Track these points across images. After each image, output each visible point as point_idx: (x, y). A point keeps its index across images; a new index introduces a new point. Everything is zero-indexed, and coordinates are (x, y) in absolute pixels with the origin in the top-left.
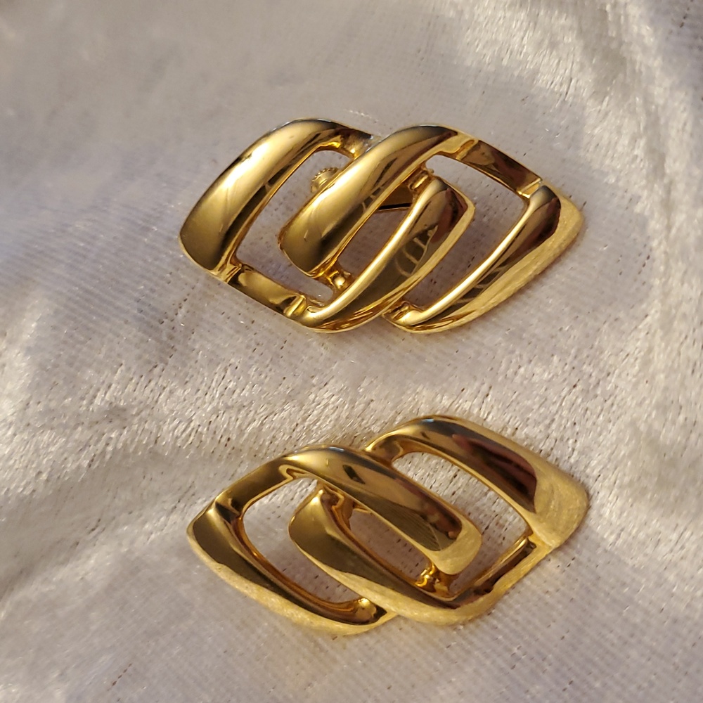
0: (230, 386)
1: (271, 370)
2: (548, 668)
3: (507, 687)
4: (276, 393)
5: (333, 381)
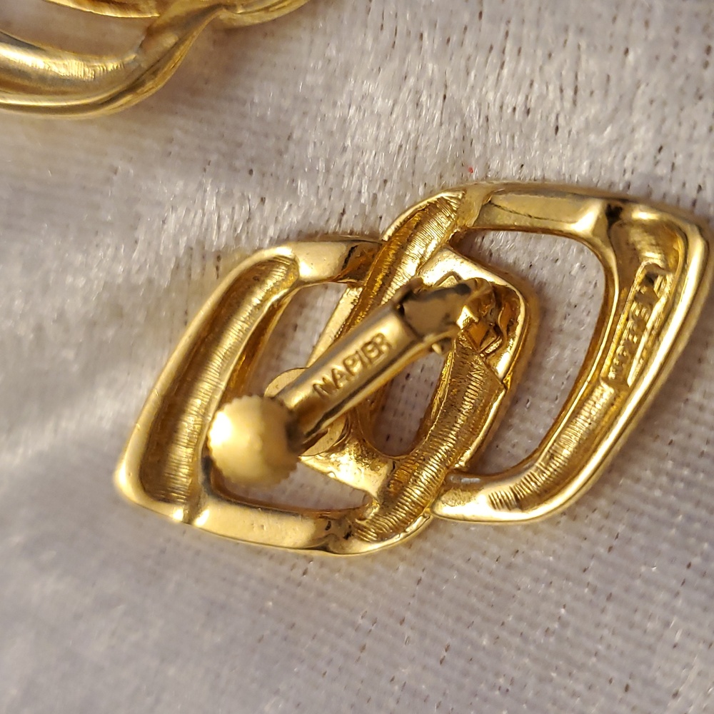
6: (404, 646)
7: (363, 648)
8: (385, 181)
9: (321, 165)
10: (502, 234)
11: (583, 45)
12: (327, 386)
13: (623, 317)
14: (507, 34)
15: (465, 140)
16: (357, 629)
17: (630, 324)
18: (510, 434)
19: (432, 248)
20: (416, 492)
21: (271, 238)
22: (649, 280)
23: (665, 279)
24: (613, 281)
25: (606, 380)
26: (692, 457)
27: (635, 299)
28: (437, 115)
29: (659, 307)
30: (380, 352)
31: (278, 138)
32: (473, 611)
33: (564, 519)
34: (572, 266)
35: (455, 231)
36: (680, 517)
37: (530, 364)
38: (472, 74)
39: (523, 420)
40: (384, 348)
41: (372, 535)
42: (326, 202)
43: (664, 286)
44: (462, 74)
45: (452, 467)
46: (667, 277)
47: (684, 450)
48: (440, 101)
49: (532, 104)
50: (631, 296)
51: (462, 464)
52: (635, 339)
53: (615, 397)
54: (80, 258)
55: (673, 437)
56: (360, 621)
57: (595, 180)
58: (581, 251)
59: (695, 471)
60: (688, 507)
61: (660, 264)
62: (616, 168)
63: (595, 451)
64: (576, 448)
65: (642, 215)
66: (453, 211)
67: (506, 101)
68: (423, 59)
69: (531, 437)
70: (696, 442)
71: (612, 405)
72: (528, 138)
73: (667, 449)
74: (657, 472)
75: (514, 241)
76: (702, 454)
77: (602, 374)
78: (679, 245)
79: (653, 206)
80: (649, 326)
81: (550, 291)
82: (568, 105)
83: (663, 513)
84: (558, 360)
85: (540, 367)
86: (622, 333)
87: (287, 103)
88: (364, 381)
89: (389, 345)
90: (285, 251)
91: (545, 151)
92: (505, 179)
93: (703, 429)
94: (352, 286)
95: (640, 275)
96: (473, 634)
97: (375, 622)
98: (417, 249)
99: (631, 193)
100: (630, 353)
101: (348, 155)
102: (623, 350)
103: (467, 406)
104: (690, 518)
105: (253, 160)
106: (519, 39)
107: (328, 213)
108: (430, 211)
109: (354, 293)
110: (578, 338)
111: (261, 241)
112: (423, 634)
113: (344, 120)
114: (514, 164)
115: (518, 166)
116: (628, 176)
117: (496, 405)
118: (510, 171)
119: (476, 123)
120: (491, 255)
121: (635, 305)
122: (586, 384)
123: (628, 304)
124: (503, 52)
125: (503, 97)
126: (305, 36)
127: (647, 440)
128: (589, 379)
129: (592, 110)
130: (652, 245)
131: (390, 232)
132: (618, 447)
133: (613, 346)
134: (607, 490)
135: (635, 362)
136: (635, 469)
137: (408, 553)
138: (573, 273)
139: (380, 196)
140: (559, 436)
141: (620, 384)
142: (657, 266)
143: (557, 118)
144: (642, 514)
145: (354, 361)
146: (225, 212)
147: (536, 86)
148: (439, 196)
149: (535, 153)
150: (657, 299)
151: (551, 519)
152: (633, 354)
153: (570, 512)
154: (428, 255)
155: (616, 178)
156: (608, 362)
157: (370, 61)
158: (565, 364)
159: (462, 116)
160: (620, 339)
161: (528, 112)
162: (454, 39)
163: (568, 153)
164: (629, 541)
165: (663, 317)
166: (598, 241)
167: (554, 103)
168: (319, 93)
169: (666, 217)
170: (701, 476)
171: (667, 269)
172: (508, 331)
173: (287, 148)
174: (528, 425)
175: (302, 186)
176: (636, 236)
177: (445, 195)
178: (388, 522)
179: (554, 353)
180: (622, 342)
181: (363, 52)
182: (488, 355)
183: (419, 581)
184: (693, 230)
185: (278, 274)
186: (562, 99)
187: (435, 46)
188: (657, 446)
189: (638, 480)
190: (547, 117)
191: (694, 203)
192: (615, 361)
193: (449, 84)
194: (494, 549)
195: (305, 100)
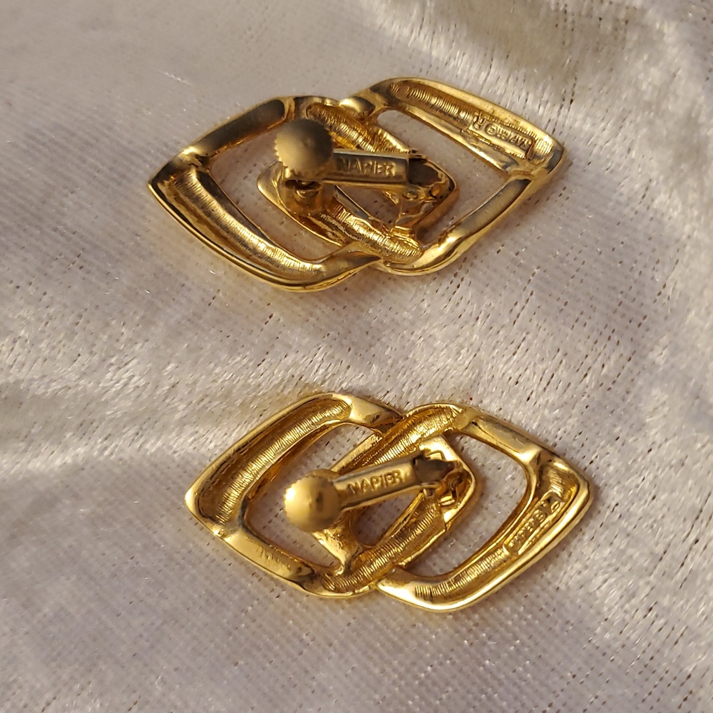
0: (20, 358)
1: (64, 346)
2: (333, 654)
3: (294, 674)
4: (70, 369)
5: (135, 362)
6: (327, 660)
7: (301, 653)
8: (420, 385)
9: (390, 362)
10: (474, 440)
11: (564, 362)
12: (356, 489)
13: (529, 515)
14: (524, 339)
15: (475, 383)
16: (302, 640)
17: (531, 520)
18: (435, 556)
19: (431, 431)
20: (367, 571)
21: (342, 388)
22: (549, 501)
23: (559, 503)
24: (531, 493)
25: (507, 546)
26: (535, 609)
27: (539, 508)
28: (467, 362)
29: (550, 518)
30: (394, 482)
31: (373, 338)
32: (375, 650)
33: (451, 617)
34: (507, 475)
35: (450, 428)
36: (518, 641)
37: (463, 521)
38: (496, 351)
39: (446, 551)
40: (398, 480)
41: (332, 587)
42: (383, 382)
43: (557, 507)
44: (491, 348)
45: (396, 564)
46: (561, 504)
47: (532, 604)
48: (472, 357)
49: (521, 380)
50: (536, 506)
51: (404, 563)
52: (531, 530)
53: (508, 558)
54: (224, 357)
55: (528, 594)
56: (304, 637)
57: (538, 434)
58: (515, 469)
59: (535, 618)
60: (524, 637)
61: (559, 495)
62: (553, 433)
63: (489, 582)
64: (476, 578)
65: (560, 465)
66: (452, 417)
67: (508, 373)
68: (473, 331)
69: (448, 564)
70: (541, 602)
71: (505, 561)
72: (511, 397)
73: (523, 599)
74: (514, 611)
75: (479, 447)
76: (541, 609)
77: (505, 542)
78: (574, 490)
79: (567, 463)
80: (542, 525)
81: (489, 484)
82: (541, 389)
83: (510, 635)
84: (479, 525)
85: (467, 525)
86: (525, 524)
87: (386, 321)
88: (379, 494)
89: (401, 479)
90: (348, 400)
91: (517, 406)
92: (489, 412)
93: (546, 595)
94: (376, 434)
95: (545, 496)
96: (371, 665)
97: (313, 640)
98: (421, 429)
99: (555, 449)
100: (525, 536)
101: (407, 362)
102: (522, 534)
103: (418, 532)
104: (523, 644)
105: (353, 343)
106: (530, 344)
107: (381, 388)
108: (440, 411)
109: (376, 439)
110: (495, 517)
111: (336, 388)
112: (341, 656)
113: (414, 343)
114: (497, 407)
115: (499, 408)
116: (557, 440)
117: (435, 537)
118: (493, 408)
119: (486, 377)
120: (463, 449)
121: (537, 511)
122: (495, 544)
123: (534, 509)
124: (518, 348)
125: (508, 369)
126: (413, 290)
127: (513, 590)
128: (497, 542)
129: (552, 397)
130: (558, 482)
131: (411, 413)
132: (496, 589)
133: (517, 529)
134: (482, 610)
135: (527, 542)
136: (501, 604)
137: (347, 605)
138: (506, 479)
139: (414, 391)
140: (468, 568)
141: (513, 551)
142: (557, 495)
143: (532, 393)
144: (497, 631)
145: (377, 481)
146: (325, 364)
147: (528, 371)
148: (447, 405)
149: (511, 406)
150: (551, 514)
151: (443, 615)
152: (527, 537)
153: (455, 614)
154: (427, 435)
155: (549, 438)
156: (511, 536)
157: (442, 319)
158: (481, 529)
159: (481, 370)
160: (522, 527)
161: (517, 383)
162: (495, 329)
163: (529, 414)
164: (484, 644)
165: (551, 523)
166: (531, 469)
167: (533, 385)
168: (406, 324)
169: (572, 471)
170: (537, 622)
171: (562, 499)
172: (460, 495)
173: (375, 344)
174: (447, 555)
175: (374, 367)
176: (552, 474)
177: (451, 406)
178: (344, 583)
179: (478, 520)
180: (523, 529)
181: (442, 313)
182: (443, 506)
183: (349, 624)
184: (584, 485)
185: (336, 411)
186: (539, 384)
187: (484, 328)
188: (517, 595)
189: (500, 611)
190: (527, 390)
191: (585, 469)
192: (516, 537)
193: (481, 350)
194: (401, 619)
195: (397, 324)
